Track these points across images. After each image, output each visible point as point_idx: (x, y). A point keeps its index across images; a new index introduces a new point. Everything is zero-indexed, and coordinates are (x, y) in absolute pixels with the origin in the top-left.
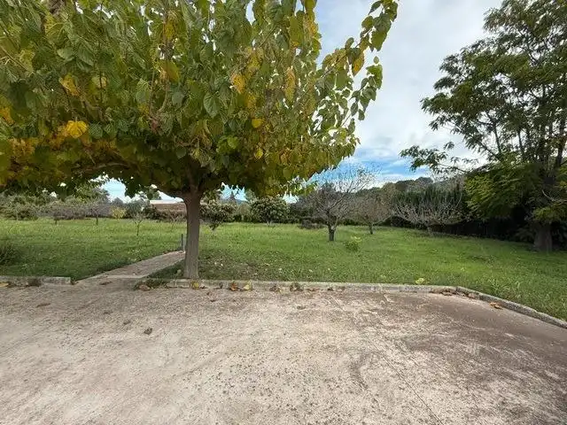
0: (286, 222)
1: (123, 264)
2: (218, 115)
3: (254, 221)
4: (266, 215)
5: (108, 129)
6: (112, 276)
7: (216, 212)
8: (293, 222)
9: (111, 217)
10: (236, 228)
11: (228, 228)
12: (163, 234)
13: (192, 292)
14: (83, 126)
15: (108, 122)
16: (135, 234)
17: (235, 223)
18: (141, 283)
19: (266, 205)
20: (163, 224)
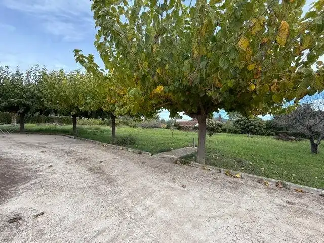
0: (262, 134)
1: (168, 150)
2: (228, 68)
3: (236, 132)
4: (245, 129)
5: (171, 87)
6: (165, 155)
7: (212, 126)
8: (269, 135)
9: (161, 128)
10: (223, 136)
11: (218, 136)
12: (184, 137)
13: (203, 171)
14: (162, 87)
15: (171, 84)
16: (171, 136)
17: (222, 133)
18: (177, 161)
19: (245, 123)
20: (183, 132)
